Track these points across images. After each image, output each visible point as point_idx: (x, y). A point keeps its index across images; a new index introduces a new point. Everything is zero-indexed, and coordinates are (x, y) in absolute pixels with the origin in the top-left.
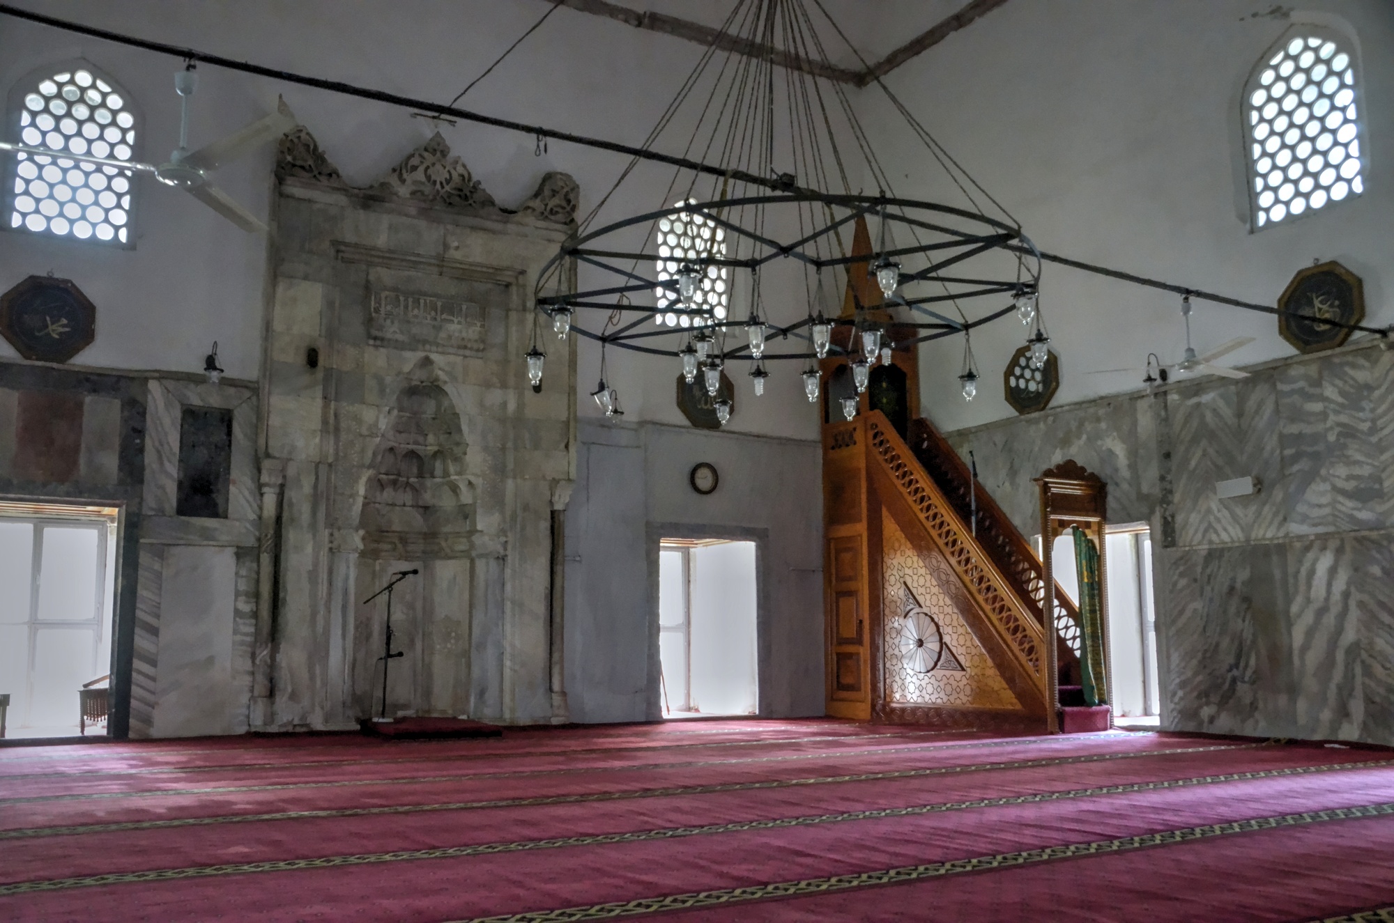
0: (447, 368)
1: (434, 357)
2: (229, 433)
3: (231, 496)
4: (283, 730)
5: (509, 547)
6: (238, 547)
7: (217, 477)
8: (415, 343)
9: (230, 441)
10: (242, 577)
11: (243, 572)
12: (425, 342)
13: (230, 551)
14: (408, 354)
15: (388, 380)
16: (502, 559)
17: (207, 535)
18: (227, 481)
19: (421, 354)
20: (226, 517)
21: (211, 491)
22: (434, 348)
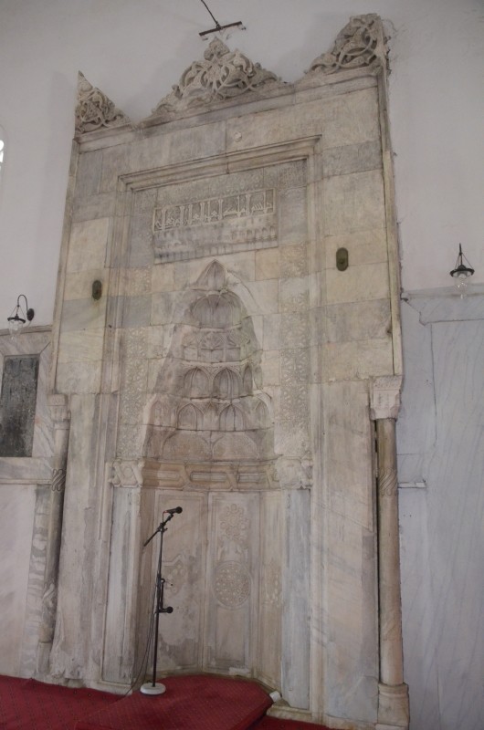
0: (237, 269)
1: (221, 260)
2: (36, 376)
3: (35, 436)
4: (55, 682)
5: (314, 473)
6: (38, 485)
7: (26, 417)
8: (200, 249)
9: (36, 383)
10: (40, 514)
11: (41, 510)
12: (210, 246)
13: (32, 488)
14: (193, 264)
15: (174, 295)
16: (306, 489)
17: (15, 473)
18: (32, 422)
19: (208, 261)
20: (31, 456)
21: (21, 432)
22: (221, 251)
